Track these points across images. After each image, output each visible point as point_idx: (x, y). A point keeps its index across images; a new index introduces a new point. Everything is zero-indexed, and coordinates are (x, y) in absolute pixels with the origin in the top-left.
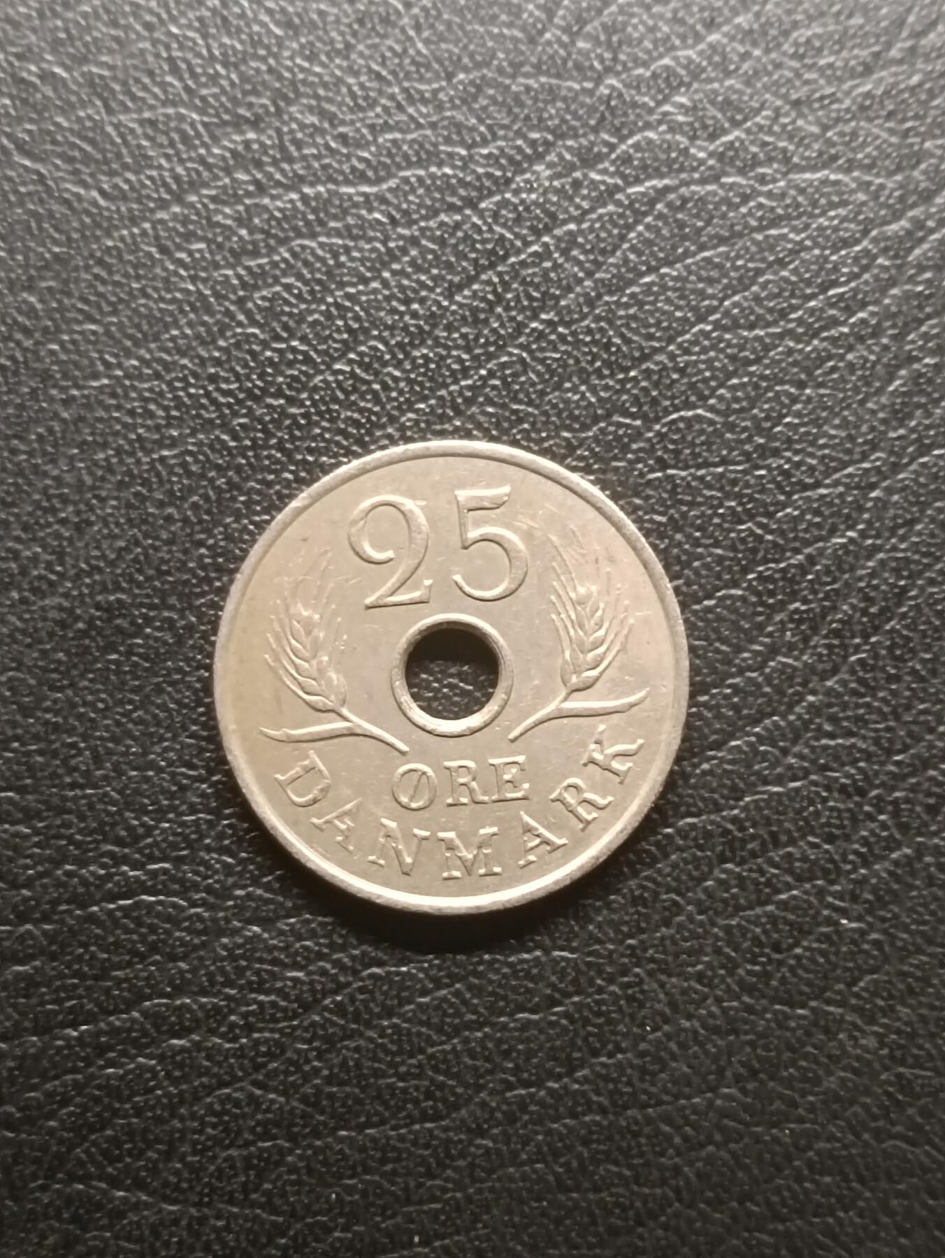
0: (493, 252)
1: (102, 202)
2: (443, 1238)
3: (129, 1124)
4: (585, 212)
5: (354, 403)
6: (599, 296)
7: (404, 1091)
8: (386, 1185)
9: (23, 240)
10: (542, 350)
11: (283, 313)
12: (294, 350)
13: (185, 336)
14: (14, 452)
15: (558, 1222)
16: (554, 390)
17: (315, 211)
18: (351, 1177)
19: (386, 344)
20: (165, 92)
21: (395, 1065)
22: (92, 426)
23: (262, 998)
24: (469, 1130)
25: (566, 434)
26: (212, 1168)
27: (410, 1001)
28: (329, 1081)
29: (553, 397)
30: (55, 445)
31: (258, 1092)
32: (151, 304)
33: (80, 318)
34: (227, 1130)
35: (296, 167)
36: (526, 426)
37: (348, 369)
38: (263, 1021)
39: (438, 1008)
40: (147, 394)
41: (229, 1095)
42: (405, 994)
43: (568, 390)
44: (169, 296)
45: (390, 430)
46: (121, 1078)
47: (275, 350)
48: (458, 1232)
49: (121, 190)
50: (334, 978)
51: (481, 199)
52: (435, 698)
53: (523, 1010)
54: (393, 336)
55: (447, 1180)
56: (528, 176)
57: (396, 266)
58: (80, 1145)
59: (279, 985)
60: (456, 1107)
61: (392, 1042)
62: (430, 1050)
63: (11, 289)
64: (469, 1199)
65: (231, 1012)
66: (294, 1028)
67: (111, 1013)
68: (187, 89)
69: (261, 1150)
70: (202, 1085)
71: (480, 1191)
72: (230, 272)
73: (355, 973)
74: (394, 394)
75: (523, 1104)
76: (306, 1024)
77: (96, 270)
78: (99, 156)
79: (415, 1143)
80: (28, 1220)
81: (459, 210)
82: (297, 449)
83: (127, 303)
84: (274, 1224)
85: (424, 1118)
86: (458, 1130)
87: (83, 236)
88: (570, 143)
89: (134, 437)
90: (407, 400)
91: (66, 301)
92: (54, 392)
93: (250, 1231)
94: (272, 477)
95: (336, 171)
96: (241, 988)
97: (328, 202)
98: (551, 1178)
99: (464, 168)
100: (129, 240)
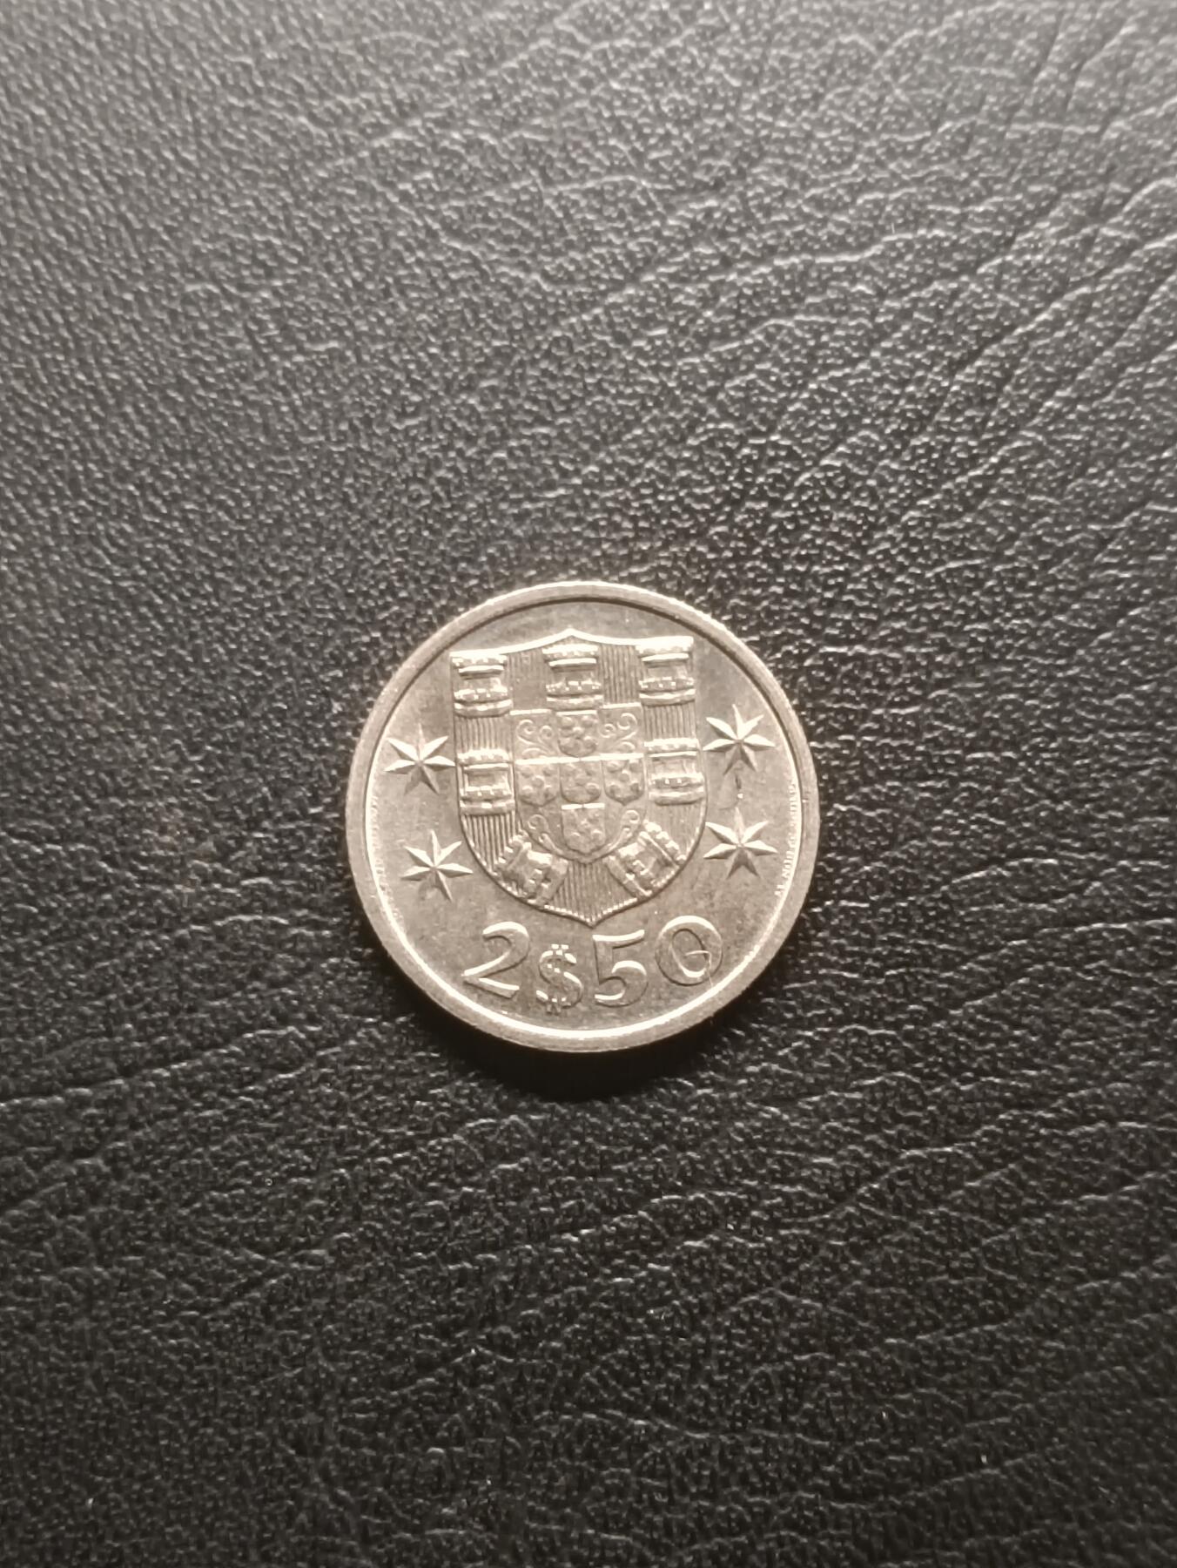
0: (996, 323)
1: (545, 287)
2: (1012, 1456)
3: (645, 1341)
4: (1101, 273)
5: (848, 502)
6: (1122, 368)
7: (959, 1289)
8: (946, 1399)
9: (458, 333)
10: (1058, 431)
11: (759, 404)
12: (775, 446)
13: (651, 436)
14: (463, 577)
15: (1145, 1432)
16: (1077, 476)
17: (790, 285)
18: (903, 1392)
19: (881, 432)
20: (610, 157)
21: (947, 1261)
22: (551, 543)
23: (787, 1189)
24: (1036, 1330)
25: (1094, 527)
26: (743, 1388)
27: (958, 1186)
28: (870, 1282)
29: (1076, 485)
30: (510, 567)
31: (790, 1298)
32: (608, 400)
33: (529, 420)
34: (758, 1344)
35: (765, 236)
36: (1047, 519)
37: (838, 464)
38: (791, 1215)
39: (992, 1192)
40: (610, 504)
41: (756, 1303)
42: (951, 1178)
43: (1094, 476)
44: (629, 391)
45: (890, 532)
46: (632, 1288)
47: (754, 447)
48: (1031, 1449)
49: (567, 272)
50: (869, 1164)
51: (979, 263)
52: (962, 837)
53: (1089, 1190)
54: (887, 424)
55: (1016, 1389)
56: (1030, 235)
57: (886, 344)
58: (590, 1368)
59: (805, 1173)
60: (1020, 1306)
61: (941, 1233)
62: (985, 1242)
63: (447, 391)
64: (1041, 1410)
65: (753, 1206)
66: (825, 1222)
67: (615, 1214)
68: (634, 152)
69: (799, 1365)
70: (725, 1292)
71: (1053, 1401)
72: (697, 360)
73: (893, 1156)
74: (893, 490)
75: (1096, 1298)
76: (840, 1217)
77: (544, 365)
78: (538, 234)
79: (975, 1349)
80: (535, 1458)
81: (954, 276)
82: (785, 558)
83: (582, 400)
84: (820, 1451)
85: (984, 1319)
86: (1024, 1332)
87: (527, 326)
88: (1077, 195)
89: (598, 553)
90: (909, 496)
91: (511, 402)
92: (503, 506)
93: (793, 1459)
94: (758, 591)
95: (811, 238)
96: (762, 1178)
97: (805, 274)
98: (1134, 1382)
99: (958, 228)
100: (580, 330)
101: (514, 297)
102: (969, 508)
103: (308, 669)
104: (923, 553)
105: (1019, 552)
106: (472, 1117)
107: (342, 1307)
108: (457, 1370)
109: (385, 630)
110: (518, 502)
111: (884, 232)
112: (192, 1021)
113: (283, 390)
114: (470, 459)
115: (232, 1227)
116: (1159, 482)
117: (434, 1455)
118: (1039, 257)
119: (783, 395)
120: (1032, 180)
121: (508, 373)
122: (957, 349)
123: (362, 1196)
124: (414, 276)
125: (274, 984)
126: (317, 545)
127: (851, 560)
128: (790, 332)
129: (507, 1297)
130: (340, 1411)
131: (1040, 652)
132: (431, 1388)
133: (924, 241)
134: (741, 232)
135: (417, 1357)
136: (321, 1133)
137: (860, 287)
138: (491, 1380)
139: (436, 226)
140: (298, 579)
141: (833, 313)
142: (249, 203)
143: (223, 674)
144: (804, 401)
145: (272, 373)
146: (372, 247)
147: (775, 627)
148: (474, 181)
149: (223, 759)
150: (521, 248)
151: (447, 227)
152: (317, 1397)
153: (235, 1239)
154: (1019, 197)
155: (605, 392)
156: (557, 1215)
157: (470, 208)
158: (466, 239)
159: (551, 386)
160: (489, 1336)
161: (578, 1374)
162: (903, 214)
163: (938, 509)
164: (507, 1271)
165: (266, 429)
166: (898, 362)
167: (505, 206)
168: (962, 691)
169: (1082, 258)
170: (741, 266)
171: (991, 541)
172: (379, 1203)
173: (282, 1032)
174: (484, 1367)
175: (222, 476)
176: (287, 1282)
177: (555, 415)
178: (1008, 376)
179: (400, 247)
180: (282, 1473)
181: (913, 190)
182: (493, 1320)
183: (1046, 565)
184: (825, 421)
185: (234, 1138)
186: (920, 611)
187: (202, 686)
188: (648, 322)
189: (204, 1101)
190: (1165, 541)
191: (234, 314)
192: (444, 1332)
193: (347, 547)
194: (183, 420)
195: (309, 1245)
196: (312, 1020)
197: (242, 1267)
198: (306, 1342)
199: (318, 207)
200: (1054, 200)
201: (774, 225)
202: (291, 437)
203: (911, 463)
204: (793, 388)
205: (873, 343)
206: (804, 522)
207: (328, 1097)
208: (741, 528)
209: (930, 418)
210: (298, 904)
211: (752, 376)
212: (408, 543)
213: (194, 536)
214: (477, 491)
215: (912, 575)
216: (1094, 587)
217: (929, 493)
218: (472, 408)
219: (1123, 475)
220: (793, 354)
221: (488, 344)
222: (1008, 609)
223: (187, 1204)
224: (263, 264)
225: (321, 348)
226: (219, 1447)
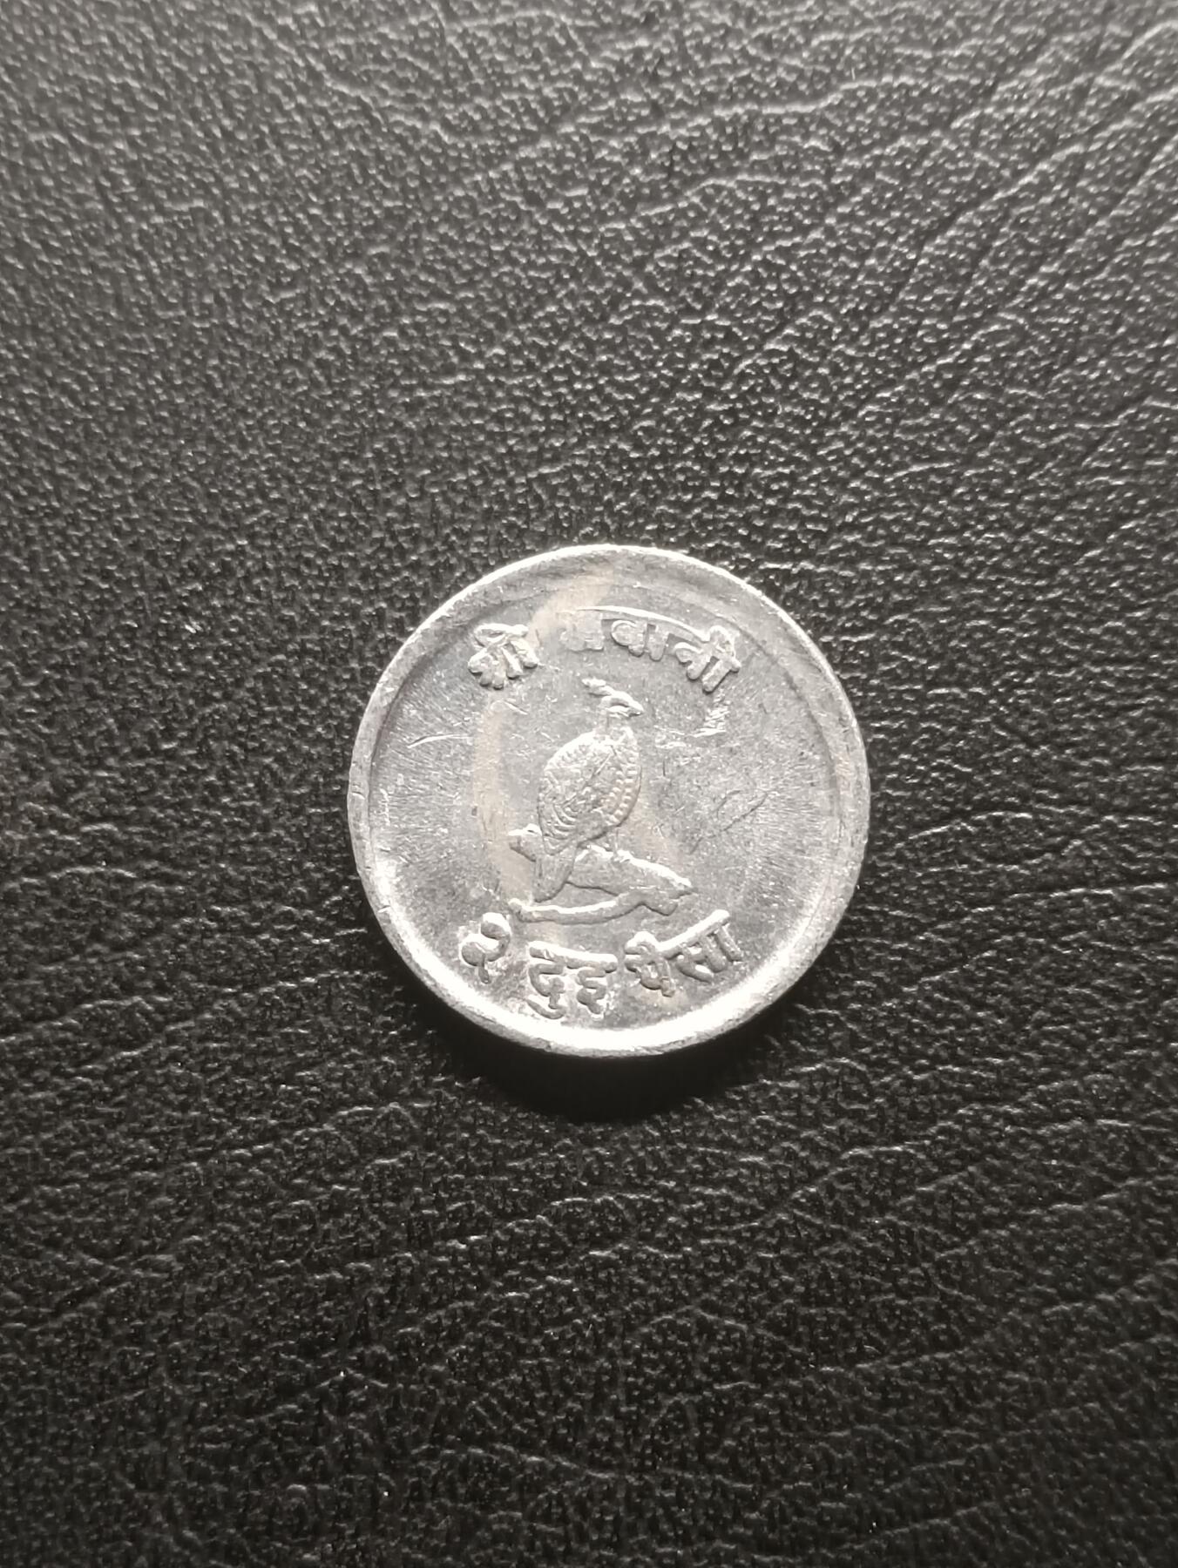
101: (409, 150)
102: (936, 402)
103: (163, 581)
104: (880, 454)
105: (994, 455)
106: (344, 1104)
107: (191, 1321)
108: (324, 1396)
109: (252, 537)
110: (410, 389)
111: (842, 78)
112: (22, 989)
113: (138, 255)
114: (355, 338)
115: (65, 1228)
116: (1159, 373)
117: (296, 1493)
118: (1024, 110)
119: (721, 267)
120: (1017, 21)
121: (401, 238)
122: (927, 215)
123: (216, 1193)
124: (293, 125)
125: (118, 947)
126: (176, 437)
127: (798, 461)
128: (731, 193)
129: (382, 1312)
130: (187, 1440)
131: (1016, 571)
132: (291, 1415)
133: (889, 89)
134: (676, 77)
135: (277, 1380)
136: (169, 1121)
137: (813, 143)
138: (361, 1408)
139: (320, 67)
140: (153, 476)
141: (782, 172)
142: (105, 40)
143: (64, 586)
144: (746, 275)
145: (127, 236)
146: (246, 91)
147: (709, 538)
148: (364, 15)
149: (62, 685)
150: (419, 93)
151: (333, 67)
152: (160, 1424)
153: (68, 1240)
154: (1001, 40)
155: (514, 262)
156: (441, 1219)
157: (360, 46)
158: (353, 82)
159: (451, 254)
160: (361, 1357)
161: (464, 1403)
162: (865, 58)
163: (901, 403)
164: (383, 1282)
165: (118, 301)
166: (857, 230)
167: (401, 44)
168: (924, 616)
169: (1074, 112)
170: (674, 116)
171: (963, 441)
172: (237, 1202)
173: (127, 1003)
174: (354, 1394)
175: (66, 356)
176: (128, 1291)
177: (456, 288)
178: (984, 249)
179: (278, 92)
180: (119, 1508)
181: (878, 30)
182: (367, 1339)
183: (1025, 471)
184: (770, 298)
185: (69, 1125)
186: (879, 522)
187: (39, 599)
188: (565, 180)
189: (35, 1081)
190: (1167, 444)
191: (84, 168)
192: (308, 1350)
193: (210, 440)
194: (23, 291)
195: (152, 1249)
196: (161, 988)
197: (76, 1273)
198: (148, 1361)
199: (184, 46)
200: (1041, 44)
201: (715, 69)
202: (147, 311)
203: (870, 348)
204: (735, 258)
205: (828, 208)
206: (743, 416)
207: (178, 1078)
208: (669, 421)
209: (893, 296)
210: (147, 854)
211: (686, 245)
212: (280, 436)
213: (33, 425)
214: (363, 375)
215: (868, 480)
216: (1081, 495)
217: (890, 384)
218: (358, 278)
219: (1117, 365)
220: (733, 220)
221: (379, 205)
222: (979, 521)
223: (13, 1199)
224: (118, 111)
225: (184, 207)
226: (48, 1478)
